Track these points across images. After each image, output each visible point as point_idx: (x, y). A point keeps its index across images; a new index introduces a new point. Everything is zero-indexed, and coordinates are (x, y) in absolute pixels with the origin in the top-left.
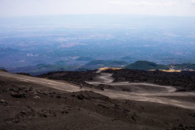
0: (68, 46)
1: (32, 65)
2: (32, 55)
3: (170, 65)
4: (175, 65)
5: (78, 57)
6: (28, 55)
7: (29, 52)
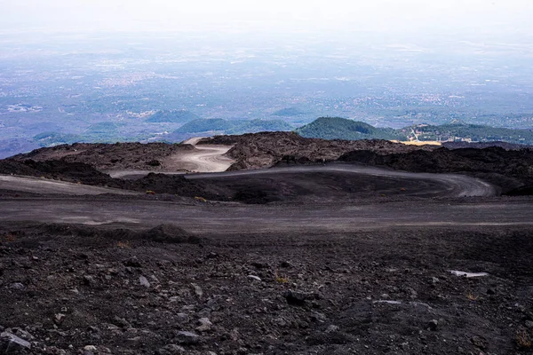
0: (125, 83)
1: (21, 136)
2: (23, 109)
3: (408, 130)
4: (422, 129)
5: (152, 112)
6: (11, 109)
7: (13, 101)
